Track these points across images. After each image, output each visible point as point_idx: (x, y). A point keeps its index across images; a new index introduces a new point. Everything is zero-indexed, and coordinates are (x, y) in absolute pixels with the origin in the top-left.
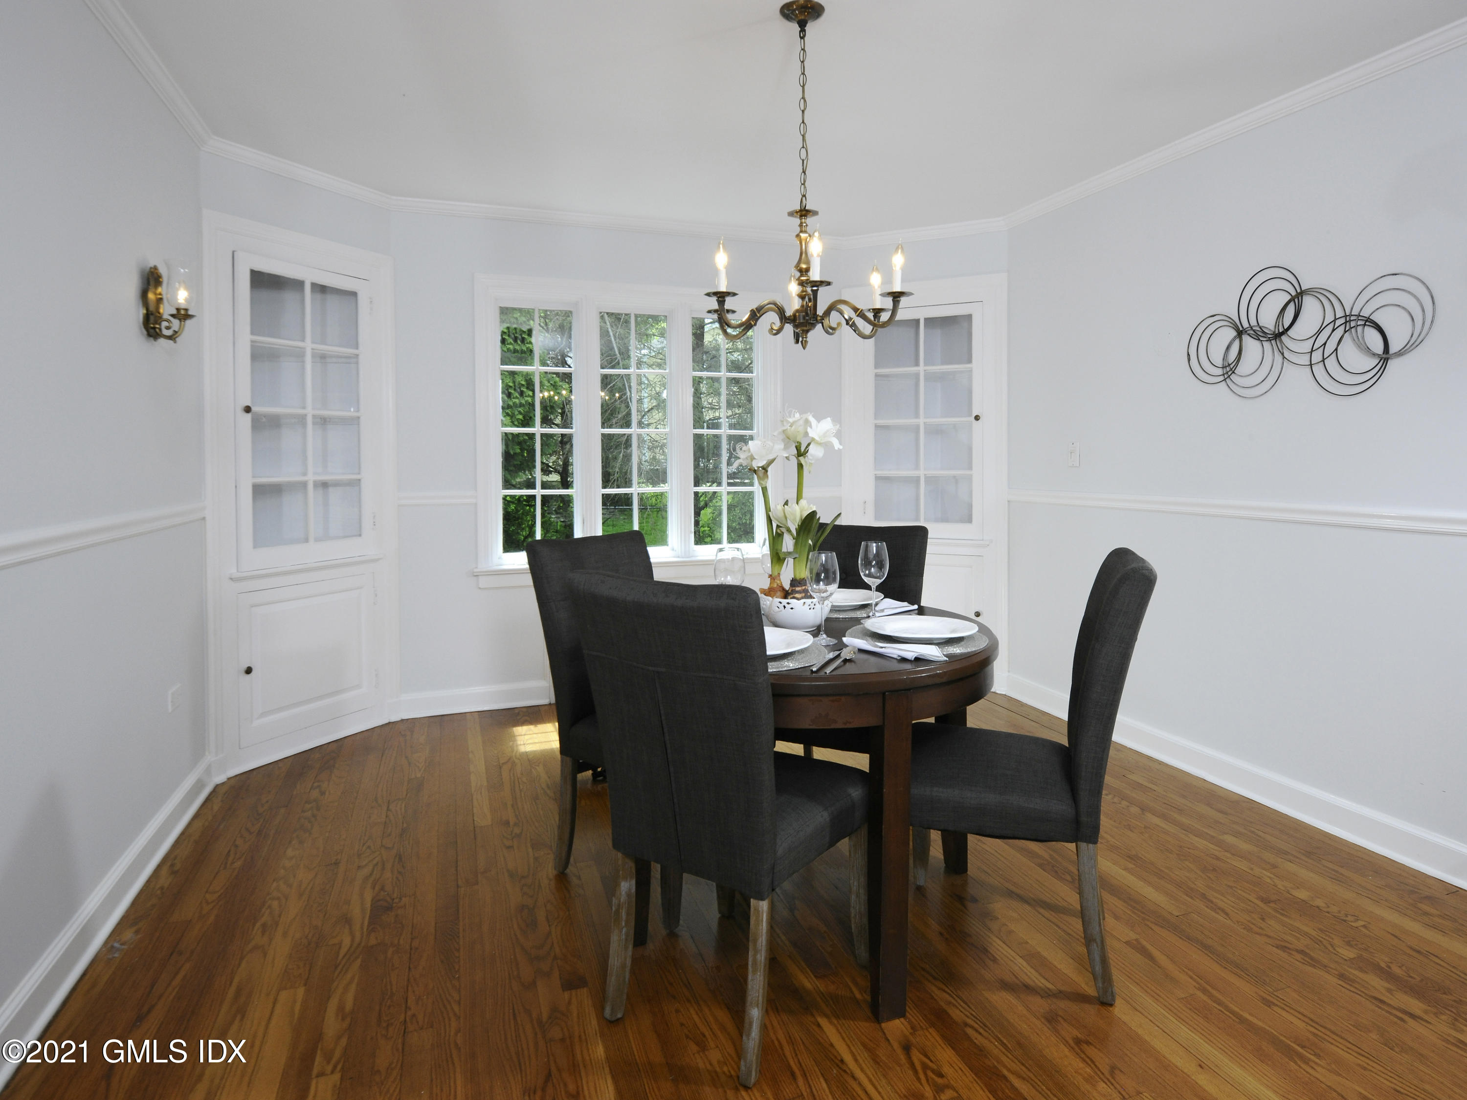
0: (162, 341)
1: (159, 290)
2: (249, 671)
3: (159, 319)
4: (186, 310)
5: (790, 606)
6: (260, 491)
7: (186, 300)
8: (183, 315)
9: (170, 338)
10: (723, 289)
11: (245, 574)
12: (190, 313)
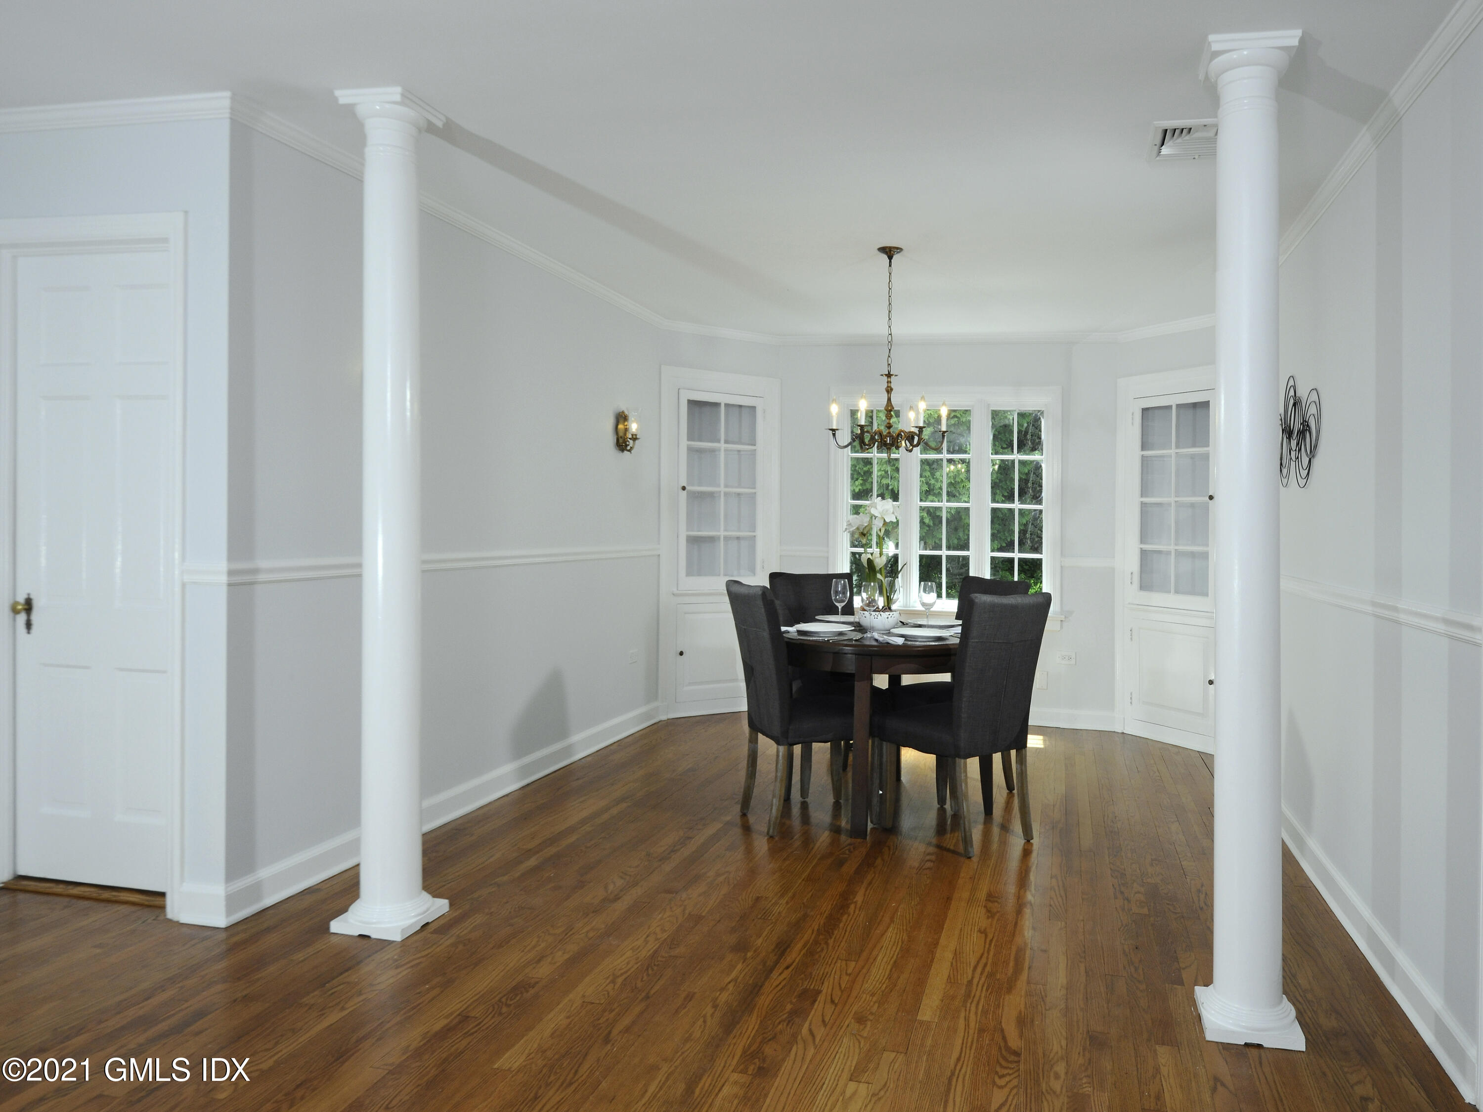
0: (625, 452)
1: (626, 423)
2: (681, 654)
3: (625, 441)
4: (636, 435)
5: (864, 616)
6: (693, 541)
7: (636, 430)
8: (635, 438)
9: (629, 451)
10: (834, 428)
11: (681, 592)
12: (638, 437)
